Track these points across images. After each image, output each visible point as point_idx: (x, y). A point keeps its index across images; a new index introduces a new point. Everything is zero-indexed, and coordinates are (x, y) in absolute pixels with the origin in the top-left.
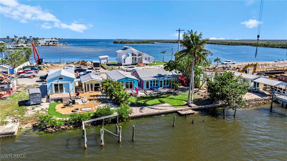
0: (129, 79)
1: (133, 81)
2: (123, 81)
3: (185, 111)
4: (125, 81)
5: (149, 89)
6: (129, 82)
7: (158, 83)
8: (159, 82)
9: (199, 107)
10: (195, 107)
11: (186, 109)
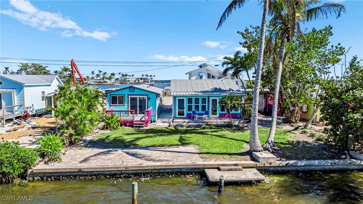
1: (147, 95)
2: (125, 95)
4: (128, 95)
5: (185, 116)
6: (138, 97)
8: (209, 102)
9: (287, 164)
10: (270, 163)
11: (237, 165)
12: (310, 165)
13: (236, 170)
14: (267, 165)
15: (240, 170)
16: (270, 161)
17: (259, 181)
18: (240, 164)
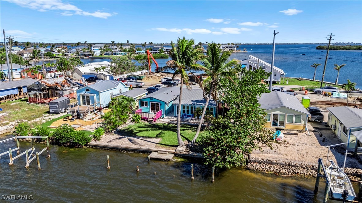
0: (154, 100)
1: (160, 102)
2: (148, 101)
6: (155, 103)
9: (188, 154)
11: (166, 151)
12: (199, 156)
14: (179, 153)
15: (166, 154)
16: (182, 151)
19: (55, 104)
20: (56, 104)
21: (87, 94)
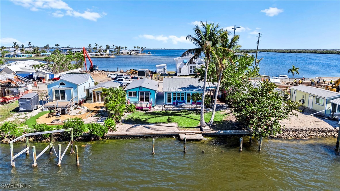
0: (143, 89)
1: (150, 91)
2: (136, 91)
3: (191, 135)
4: (139, 91)
5: (172, 103)
6: (144, 92)
7: (184, 97)
8: (185, 95)
9: (215, 132)
10: (208, 132)
11: (193, 132)
12: (225, 133)
13: (193, 135)
14: (206, 133)
15: (194, 135)
16: (209, 131)
17: (201, 139)
18: (195, 132)
19: (27, 101)
20: (29, 100)
21: (62, 88)
